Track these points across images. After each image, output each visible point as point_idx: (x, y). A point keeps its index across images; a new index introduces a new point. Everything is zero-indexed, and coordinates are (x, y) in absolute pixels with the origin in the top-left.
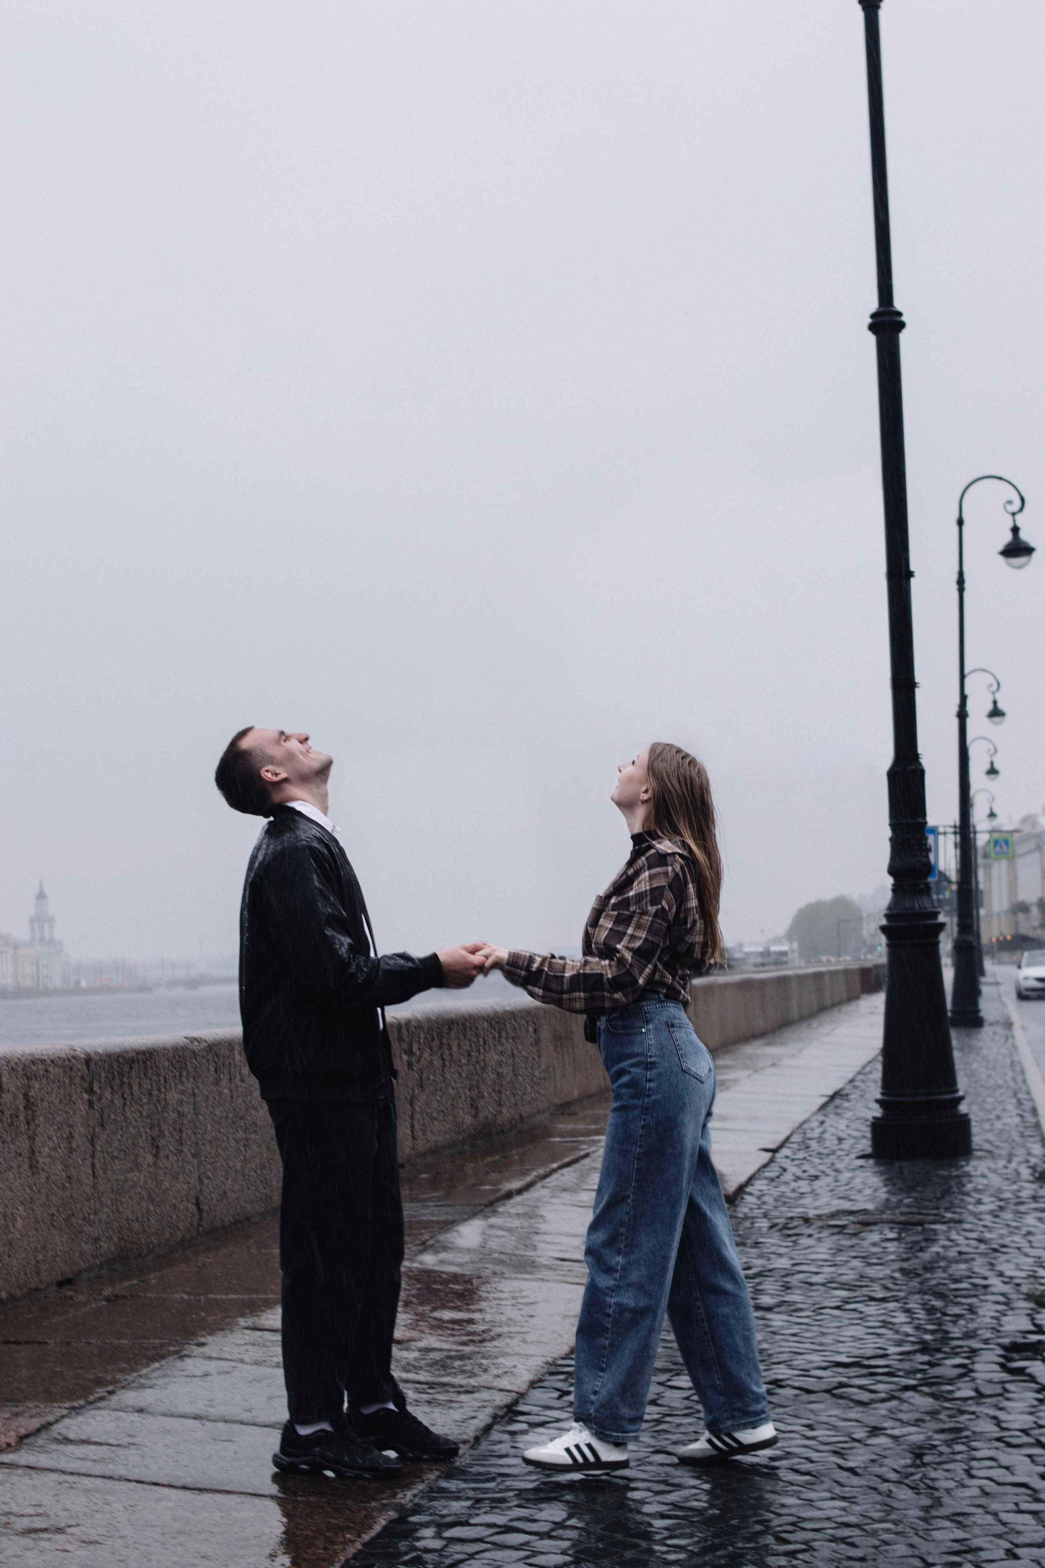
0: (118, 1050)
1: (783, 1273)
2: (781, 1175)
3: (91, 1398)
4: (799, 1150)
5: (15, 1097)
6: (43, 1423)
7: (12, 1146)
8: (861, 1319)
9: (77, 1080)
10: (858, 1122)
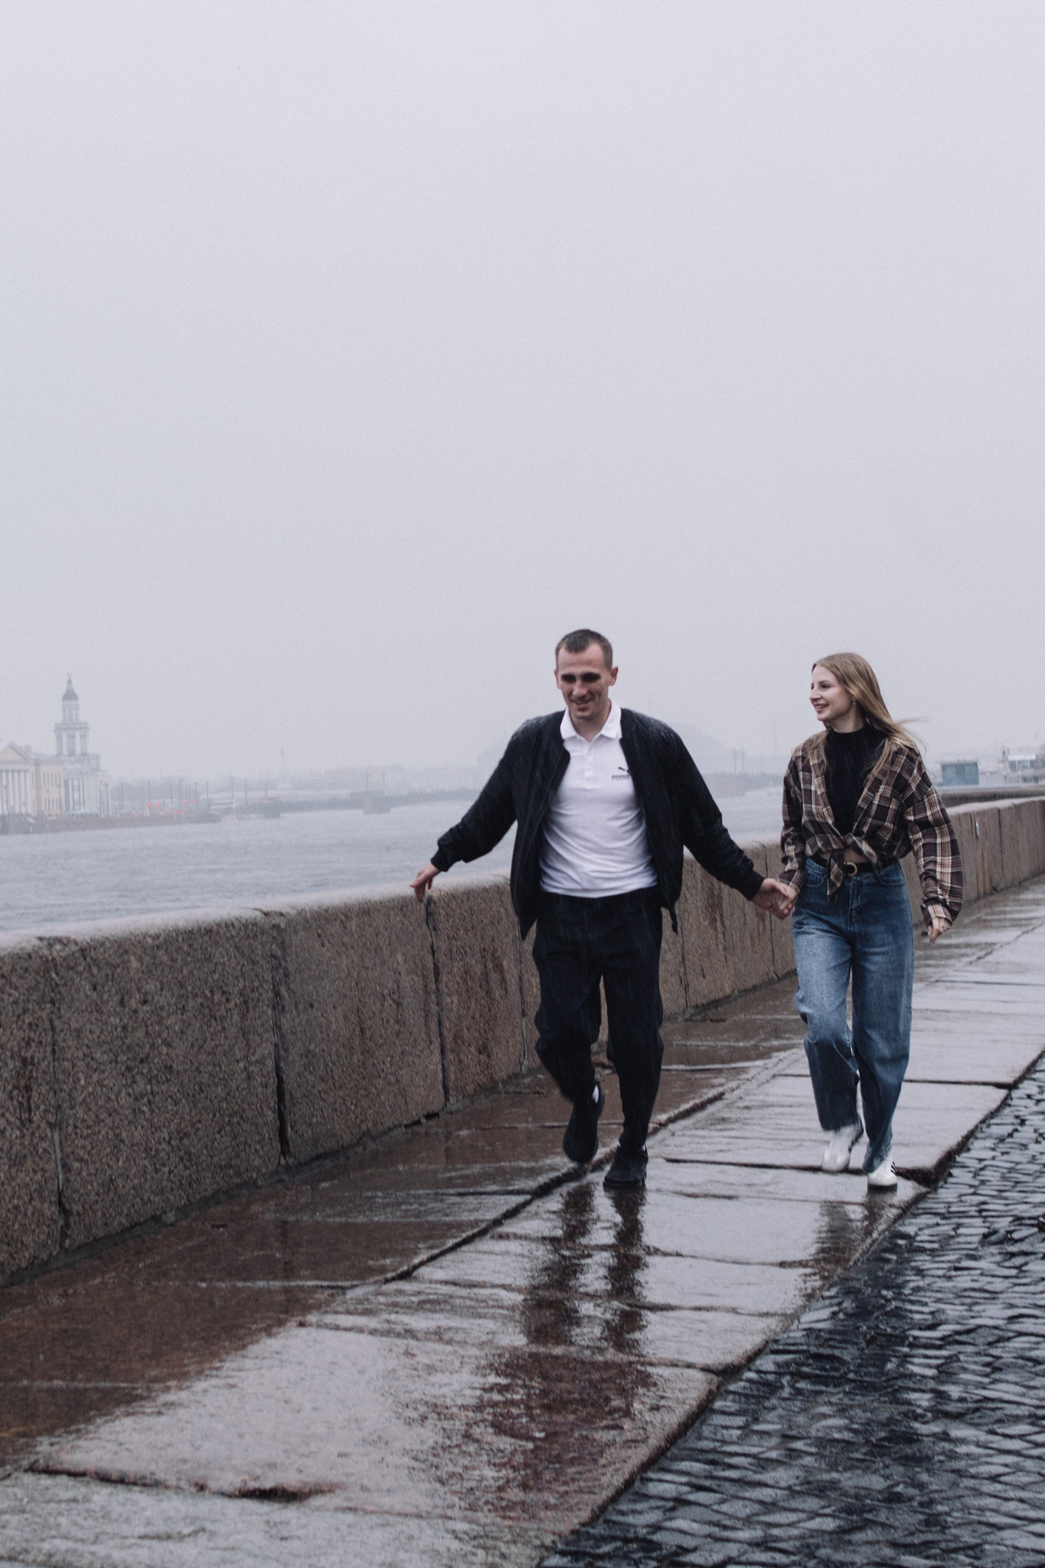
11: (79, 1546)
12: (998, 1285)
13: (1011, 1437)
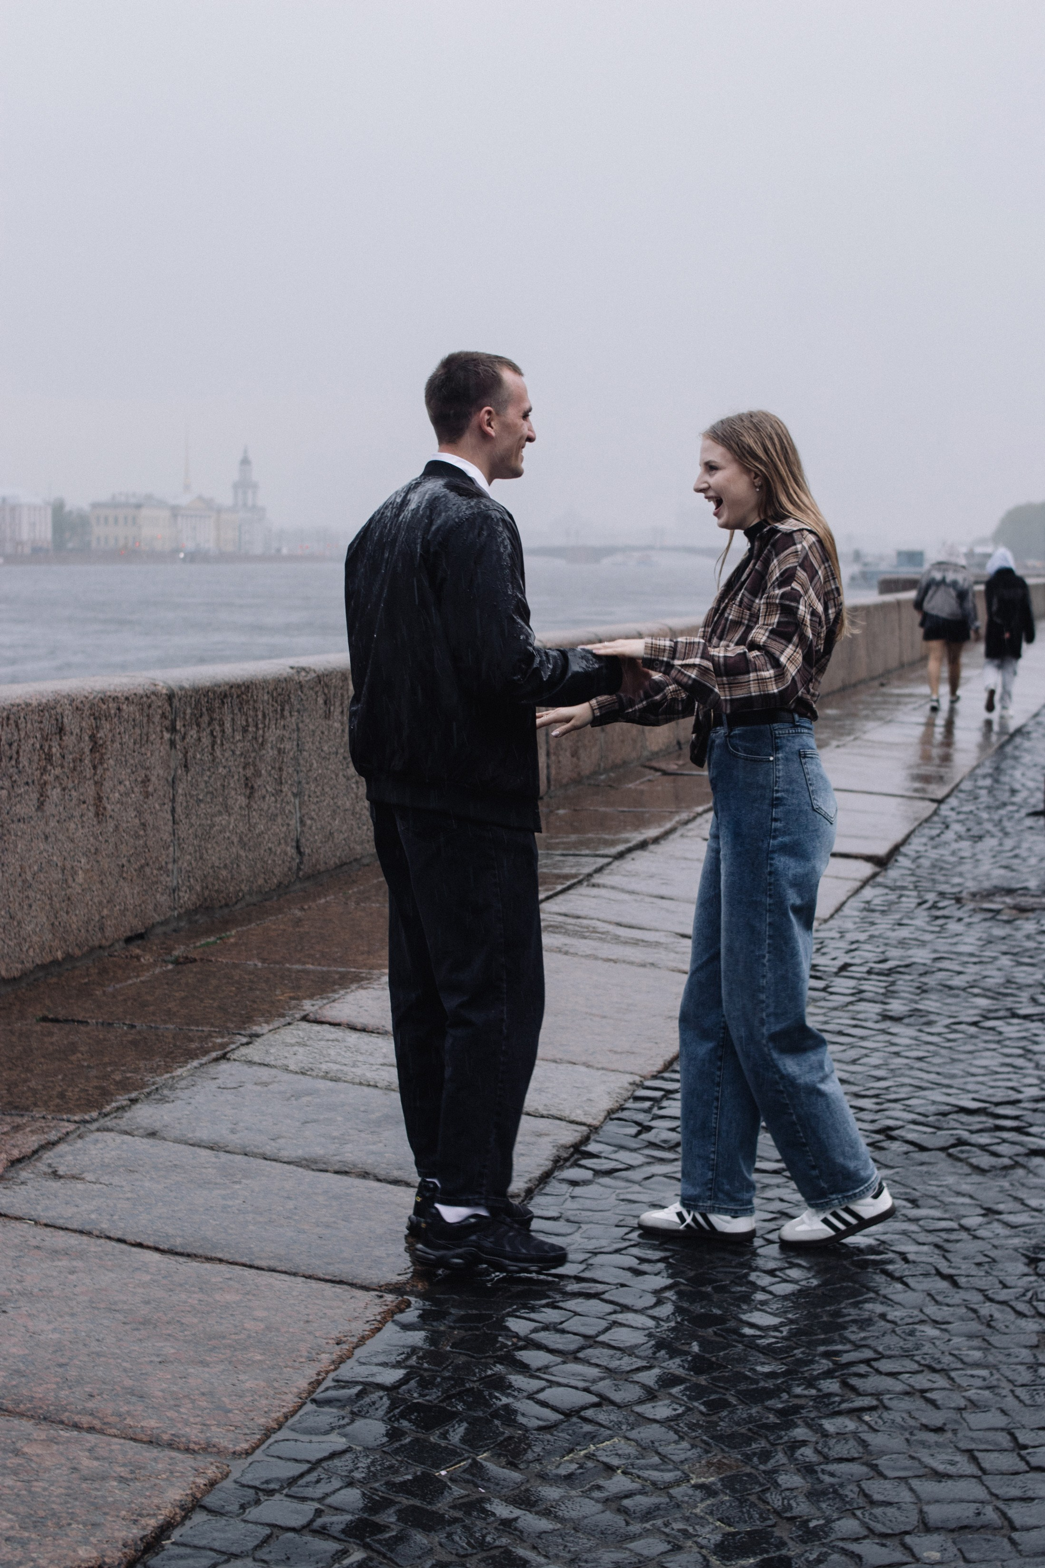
0: (208, 684)
1: (922, 969)
2: (942, 833)
3: (108, 1109)
4: (967, 801)
5: (80, 739)
6: (43, 1142)
7: (74, 794)
8: (999, 1042)
9: (157, 719)
10: (1035, 769)
11: (345, 1068)
12: (928, 937)
13: (932, 1034)
